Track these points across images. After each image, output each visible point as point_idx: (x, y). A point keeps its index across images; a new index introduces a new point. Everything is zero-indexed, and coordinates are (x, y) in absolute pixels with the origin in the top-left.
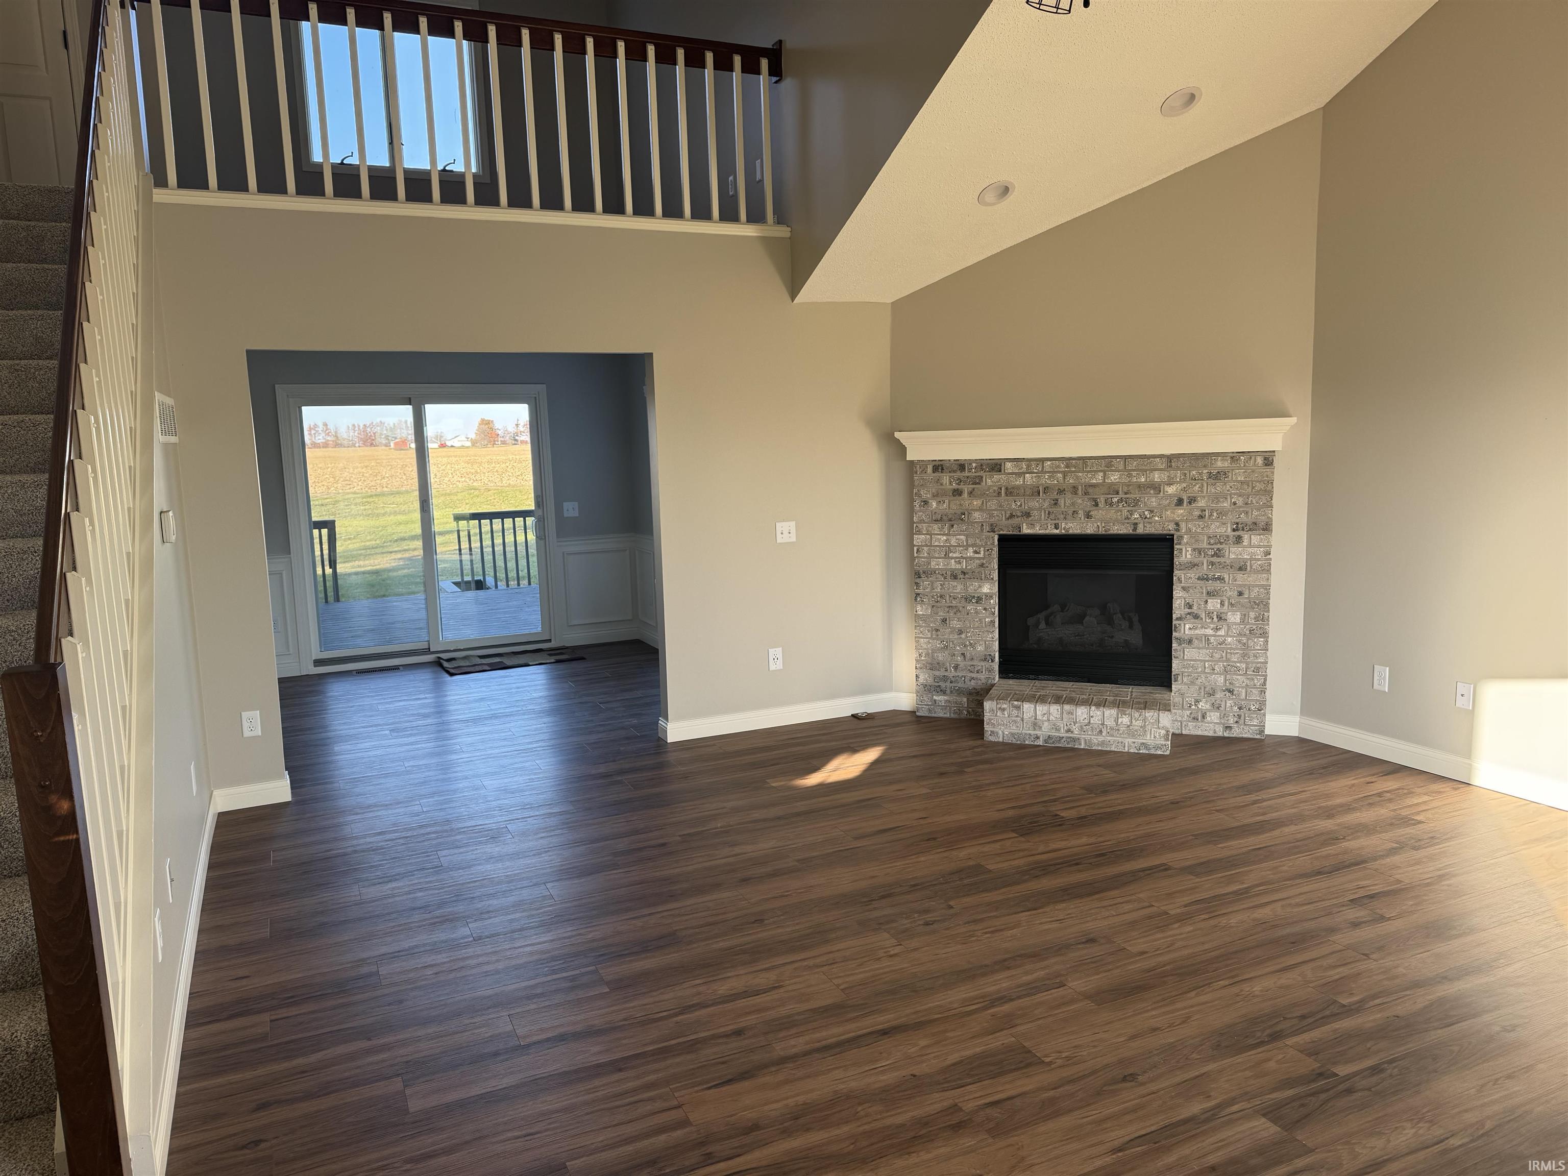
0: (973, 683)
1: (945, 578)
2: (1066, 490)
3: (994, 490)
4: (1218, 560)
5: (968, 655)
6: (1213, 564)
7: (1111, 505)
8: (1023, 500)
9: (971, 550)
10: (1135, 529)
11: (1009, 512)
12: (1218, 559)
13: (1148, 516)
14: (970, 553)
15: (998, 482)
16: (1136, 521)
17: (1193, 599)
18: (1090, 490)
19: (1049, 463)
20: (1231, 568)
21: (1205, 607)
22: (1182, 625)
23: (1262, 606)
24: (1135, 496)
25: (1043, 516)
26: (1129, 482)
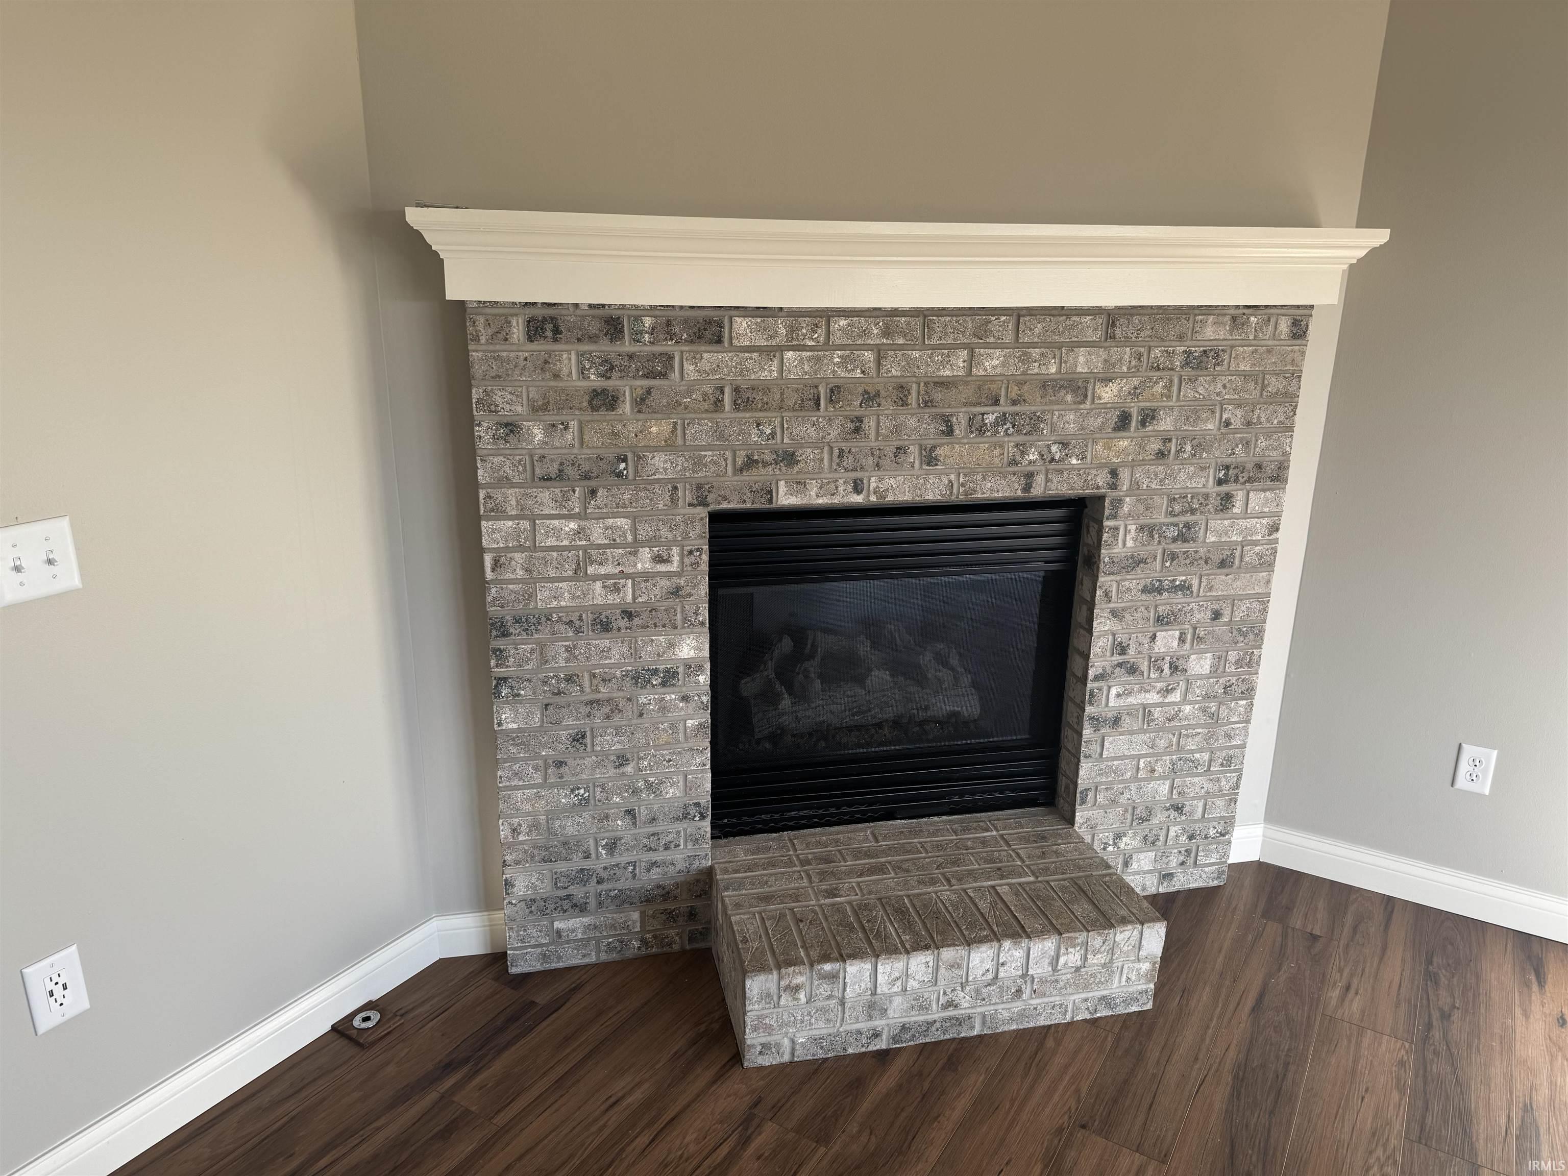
0: (655, 874)
1: (578, 631)
2: (883, 393)
3: (705, 394)
4: (1186, 547)
5: (643, 813)
6: (1174, 557)
7: (981, 431)
8: (777, 422)
9: (645, 553)
10: (1027, 488)
11: (743, 453)
12: (1186, 545)
13: (1057, 457)
14: (644, 562)
15: (714, 372)
16: (1031, 468)
17: (1130, 634)
18: (937, 395)
19: (843, 322)
20: (1206, 563)
21: (1150, 648)
22: (1105, 689)
23: (1251, 637)
24: (1033, 408)
25: (826, 462)
26: (1024, 373)
